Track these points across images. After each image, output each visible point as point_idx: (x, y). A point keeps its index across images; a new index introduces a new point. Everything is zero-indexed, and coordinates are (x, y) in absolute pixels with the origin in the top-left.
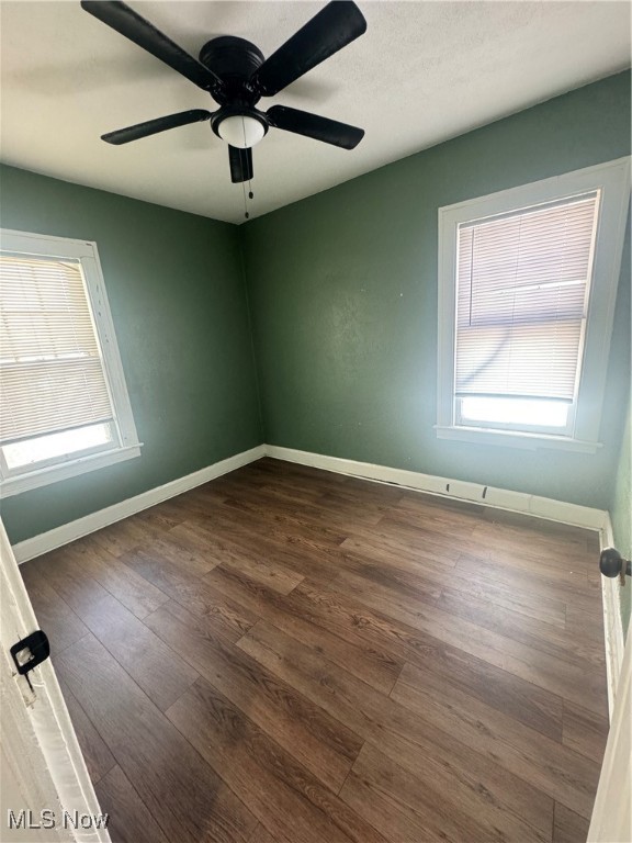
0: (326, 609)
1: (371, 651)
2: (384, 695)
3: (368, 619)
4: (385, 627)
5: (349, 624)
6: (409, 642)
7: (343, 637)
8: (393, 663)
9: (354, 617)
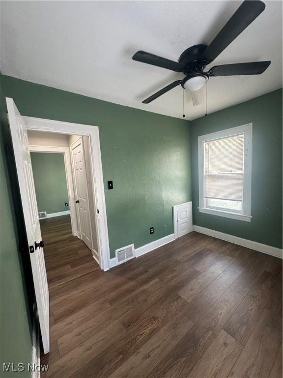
0: (165, 307)
1: (138, 319)
2: (120, 317)
3: (154, 325)
4: (147, 331)
5: (154, 314)
6: (135, 339)
7: (148, 311)
8: (129, 326)
9: (157, 318)
